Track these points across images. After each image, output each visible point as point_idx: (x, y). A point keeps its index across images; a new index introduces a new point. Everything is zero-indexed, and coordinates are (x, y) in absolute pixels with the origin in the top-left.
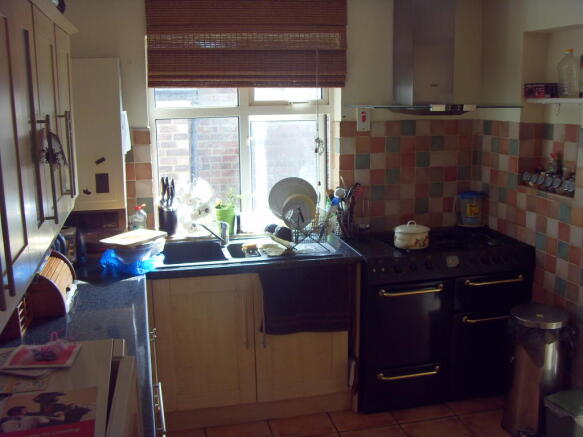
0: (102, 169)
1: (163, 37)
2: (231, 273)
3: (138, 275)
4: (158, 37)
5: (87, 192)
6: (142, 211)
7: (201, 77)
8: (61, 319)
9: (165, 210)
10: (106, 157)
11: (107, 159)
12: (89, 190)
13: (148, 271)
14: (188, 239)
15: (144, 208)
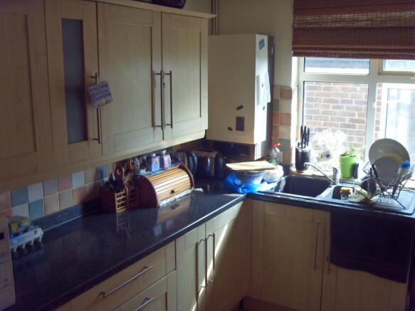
0: (240, 114)
1: (305, 18)
2: (310, 208)
3: (239, 193)
4: (301, 18)
5: (230, 129)
6: (277, 149)
7: (332, 49)
8: (152, 210)
9: (300, 151)
10: (243, 105)
11: (244, 107)
12: (232, 128)
13: (249, 192)
14: (313, 176)
15: (279, 147)
